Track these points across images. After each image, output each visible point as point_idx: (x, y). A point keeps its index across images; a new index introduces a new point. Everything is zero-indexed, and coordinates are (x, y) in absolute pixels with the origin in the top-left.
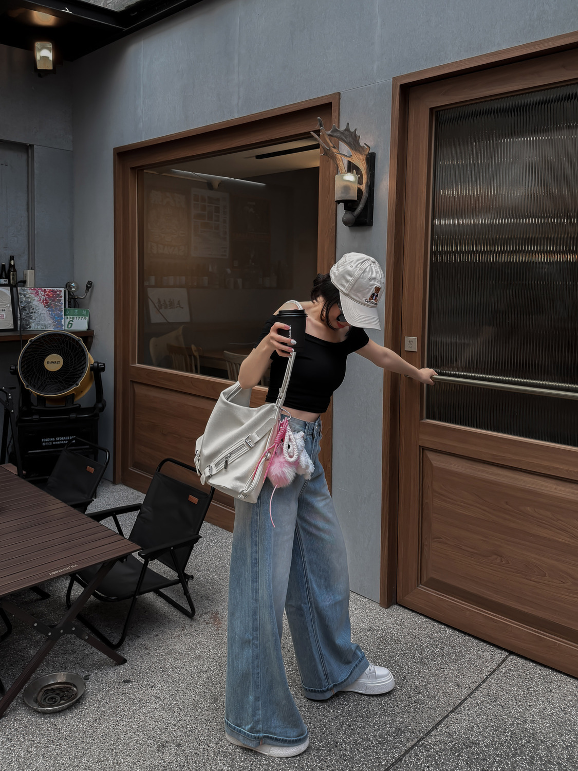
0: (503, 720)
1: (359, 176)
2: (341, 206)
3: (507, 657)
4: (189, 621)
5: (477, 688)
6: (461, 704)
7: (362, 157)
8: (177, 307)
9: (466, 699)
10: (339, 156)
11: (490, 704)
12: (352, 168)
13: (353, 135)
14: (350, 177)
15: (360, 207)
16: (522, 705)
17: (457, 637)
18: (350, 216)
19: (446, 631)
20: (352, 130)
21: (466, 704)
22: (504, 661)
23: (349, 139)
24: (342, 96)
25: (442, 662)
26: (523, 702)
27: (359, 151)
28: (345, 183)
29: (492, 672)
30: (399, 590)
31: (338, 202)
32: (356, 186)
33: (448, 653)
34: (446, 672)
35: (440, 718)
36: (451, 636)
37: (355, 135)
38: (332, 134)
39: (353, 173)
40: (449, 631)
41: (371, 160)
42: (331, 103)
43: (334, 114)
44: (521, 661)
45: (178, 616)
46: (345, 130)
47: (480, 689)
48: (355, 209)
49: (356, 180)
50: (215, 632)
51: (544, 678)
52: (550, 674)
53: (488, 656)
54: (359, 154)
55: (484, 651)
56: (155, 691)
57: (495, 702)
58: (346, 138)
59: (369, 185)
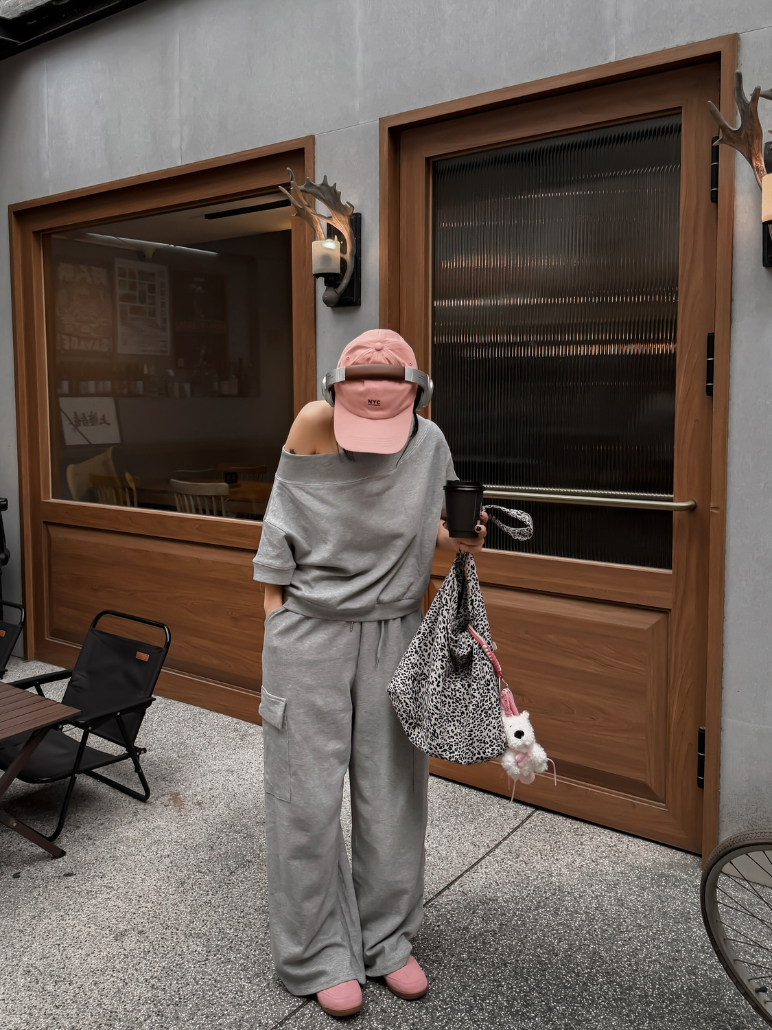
0: (525, 875)
1: (342, 242)
2: (321, 281)
3: (533, 813)
5: (497, 846)
6: (478, 862)
7: (343, 219)
8: (101, 423)
9: (483, 858)
10: (316, 217)
11: (512, 861)
12: (332, 232)
13: (333, 191)
14: (332, 245)
15: (345, 282)
16: (548, 859)
17: (475, 796)
19: (461, 791)
20: (331, 184)
21: (483, 863)
22: (529, 817)
23: (328, 196)
24: (317, 140)
25: (456, 822)
26: (549, 856)
27: (341, 211)
28: (323, 252)
29: (515, 829)
31: (317, 276)
32: (338, 254)
33: (464, 813)
34: (461, 833)
35: (453, 878)
36: (467, 795)
37: (335, 191)
38: (306, 189)
39: (334, 239)
40: (465, 790)
41: (356, 222)
42: (304, 148)
43: (308, 164)
44: (549, 816)
46: (323, 184)
47: (500, 846)
48: (338, 285)
49: (338, 248)
50: (176, 814)
51: (574, 831)
52: (581, 827)
53: (511, 813)
54: (341, 215)
55: (505, 808)
56: (106, 882)
57: (517, 858)
58: (323, 194)
59: (354, 253)
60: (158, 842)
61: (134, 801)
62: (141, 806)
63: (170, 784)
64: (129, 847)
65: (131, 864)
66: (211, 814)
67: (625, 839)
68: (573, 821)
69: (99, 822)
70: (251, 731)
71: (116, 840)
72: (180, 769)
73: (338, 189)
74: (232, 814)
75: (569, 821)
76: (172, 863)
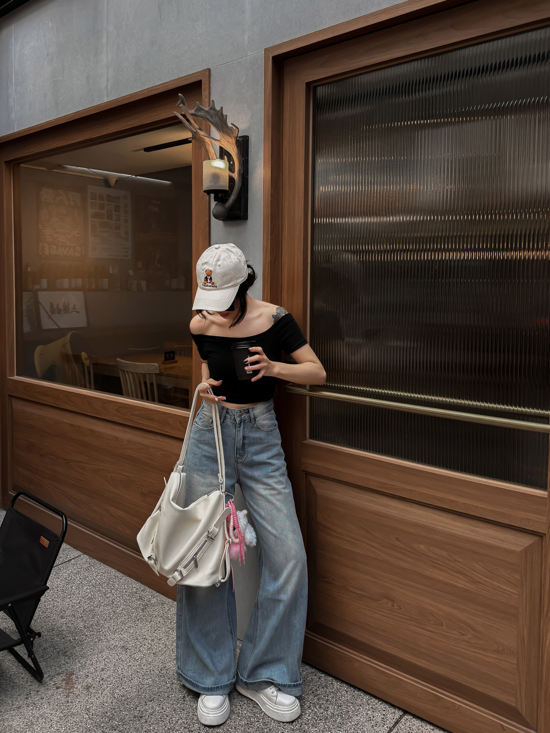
1: (232, 163)
2: (212, 195)
4: (37, 685)
7: (230, 140)
8: (72, 312)
10: (207, 140)
12: (223, 154)
14: (220, 164)
15: (232, 198)
18: (220, 209)
23: (217, 121)
24: (212, 73)
27: (228, 133)
28: (213, 171)
31: (208, 192)
32: (227, 173)
37: (222, 114)
38: (196, 113)
39: (224, 160)
41: (243, 144)
42: (201, 81)
43: (205, 93)
46: (211, 109)
48: (227, 200)
49: (226, 168)
54: (229, 138)
58: (211, 117)
59: (242, 172)
70: (154, 601)
72: (82, 643)
73: (224, 113)
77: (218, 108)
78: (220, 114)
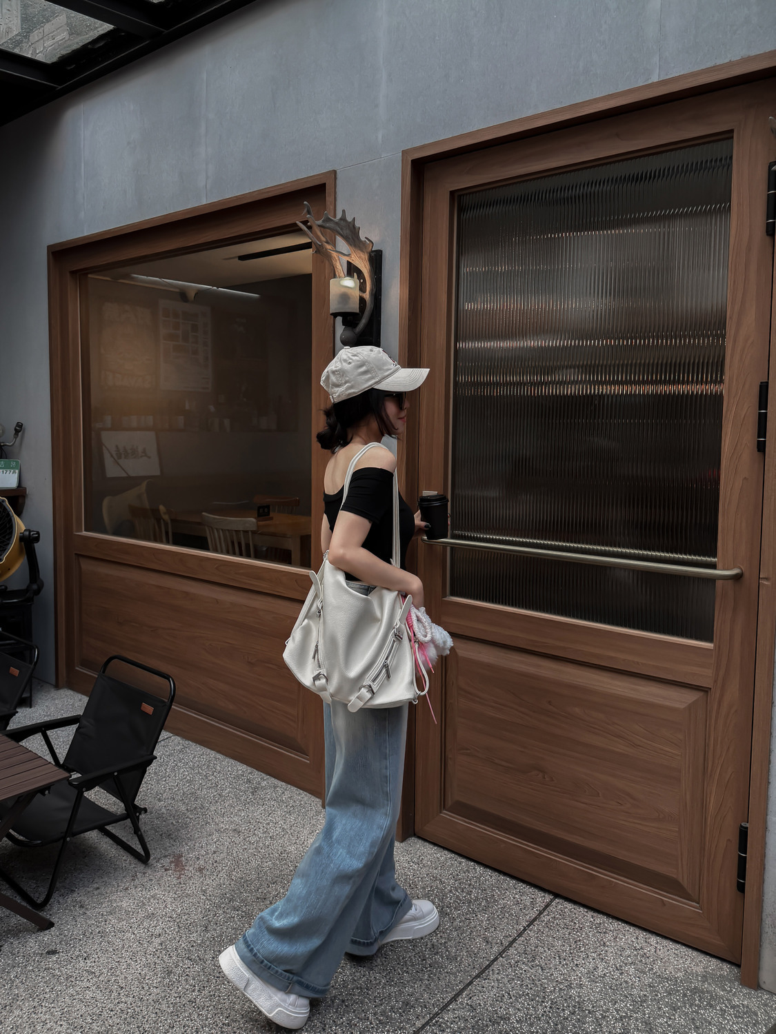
0: (541, 985)
1: (362, 281)
2: (339, 320)
3: (552, 901)
4: (142, 868)
5: (511, 944)
6: (488, 966)
7: (363, 256)
8: (142, 456)
9: (496, 959)
10: (334, 254)
11: (527, 965)
12: (352, 270)
14: (349, 283)
15: (364, 321)
16: (567, 964)
17: (490, 877)
18: (349, 334)
19: (476, 870)
21: (496, 966)
22: (547, 906)
23: (346, 232)
24: (339, 175)
25: (469, 911)
26: (569, 961)
27: (359, 247)
28: (343, 290)
29: (531, 923)
30: (418, 818)
31: (335, 315)
32: (357, 293)
33: (477, 899)
34: (473, 924)
35: (461, 986)
36: (481, 875)
37: (354, 226)
38: (325, 225)
39: (353, 277)
40: (480, 869)
41: (376, 259)
42: (325, 184)
43: (329, 200)
44: (569, 906)
45: (127, 862)
46: (341, 219)
47: (515, 944)
48: (357, 325)
49: (357, 287)
50: (175, 882)
51: (596, 928)
52: (604, 922)
53: (527, 900)
54: (361, 253)
55: (523, 894)
56: (89, 964)
57: (533, 961)
58: (342, 229)
59: (374, 292)
60: (151, 916)
61: (134, 861)
62: (141, 867)
63: (174, 843)
64: (120, 920)
65: (118, 943)
66: (210, 882)
67: (653, 940)
68: (595, 914)
69: (96, 885)
70: (264, 784)
71: (108, 910)
72: (186, 826)
73: (357, 224)
74: (232, 885)
75: (591, 913)
76: (161, 944)
77: (349, 219)
78: (351, 226)
